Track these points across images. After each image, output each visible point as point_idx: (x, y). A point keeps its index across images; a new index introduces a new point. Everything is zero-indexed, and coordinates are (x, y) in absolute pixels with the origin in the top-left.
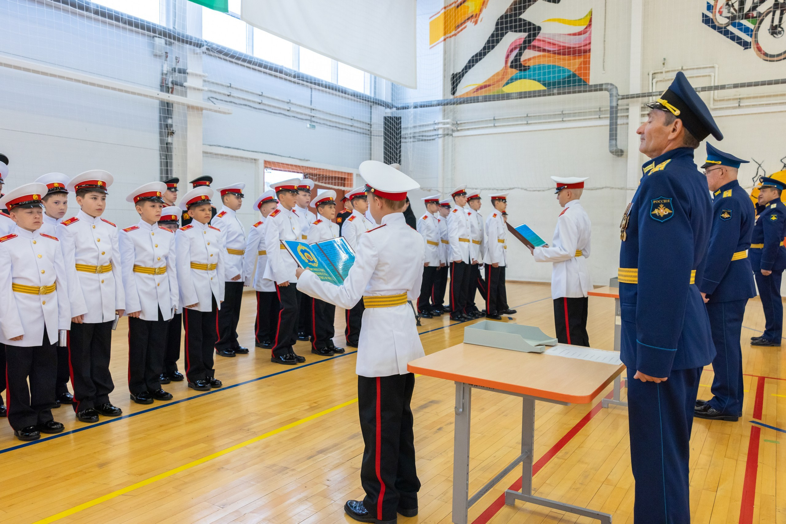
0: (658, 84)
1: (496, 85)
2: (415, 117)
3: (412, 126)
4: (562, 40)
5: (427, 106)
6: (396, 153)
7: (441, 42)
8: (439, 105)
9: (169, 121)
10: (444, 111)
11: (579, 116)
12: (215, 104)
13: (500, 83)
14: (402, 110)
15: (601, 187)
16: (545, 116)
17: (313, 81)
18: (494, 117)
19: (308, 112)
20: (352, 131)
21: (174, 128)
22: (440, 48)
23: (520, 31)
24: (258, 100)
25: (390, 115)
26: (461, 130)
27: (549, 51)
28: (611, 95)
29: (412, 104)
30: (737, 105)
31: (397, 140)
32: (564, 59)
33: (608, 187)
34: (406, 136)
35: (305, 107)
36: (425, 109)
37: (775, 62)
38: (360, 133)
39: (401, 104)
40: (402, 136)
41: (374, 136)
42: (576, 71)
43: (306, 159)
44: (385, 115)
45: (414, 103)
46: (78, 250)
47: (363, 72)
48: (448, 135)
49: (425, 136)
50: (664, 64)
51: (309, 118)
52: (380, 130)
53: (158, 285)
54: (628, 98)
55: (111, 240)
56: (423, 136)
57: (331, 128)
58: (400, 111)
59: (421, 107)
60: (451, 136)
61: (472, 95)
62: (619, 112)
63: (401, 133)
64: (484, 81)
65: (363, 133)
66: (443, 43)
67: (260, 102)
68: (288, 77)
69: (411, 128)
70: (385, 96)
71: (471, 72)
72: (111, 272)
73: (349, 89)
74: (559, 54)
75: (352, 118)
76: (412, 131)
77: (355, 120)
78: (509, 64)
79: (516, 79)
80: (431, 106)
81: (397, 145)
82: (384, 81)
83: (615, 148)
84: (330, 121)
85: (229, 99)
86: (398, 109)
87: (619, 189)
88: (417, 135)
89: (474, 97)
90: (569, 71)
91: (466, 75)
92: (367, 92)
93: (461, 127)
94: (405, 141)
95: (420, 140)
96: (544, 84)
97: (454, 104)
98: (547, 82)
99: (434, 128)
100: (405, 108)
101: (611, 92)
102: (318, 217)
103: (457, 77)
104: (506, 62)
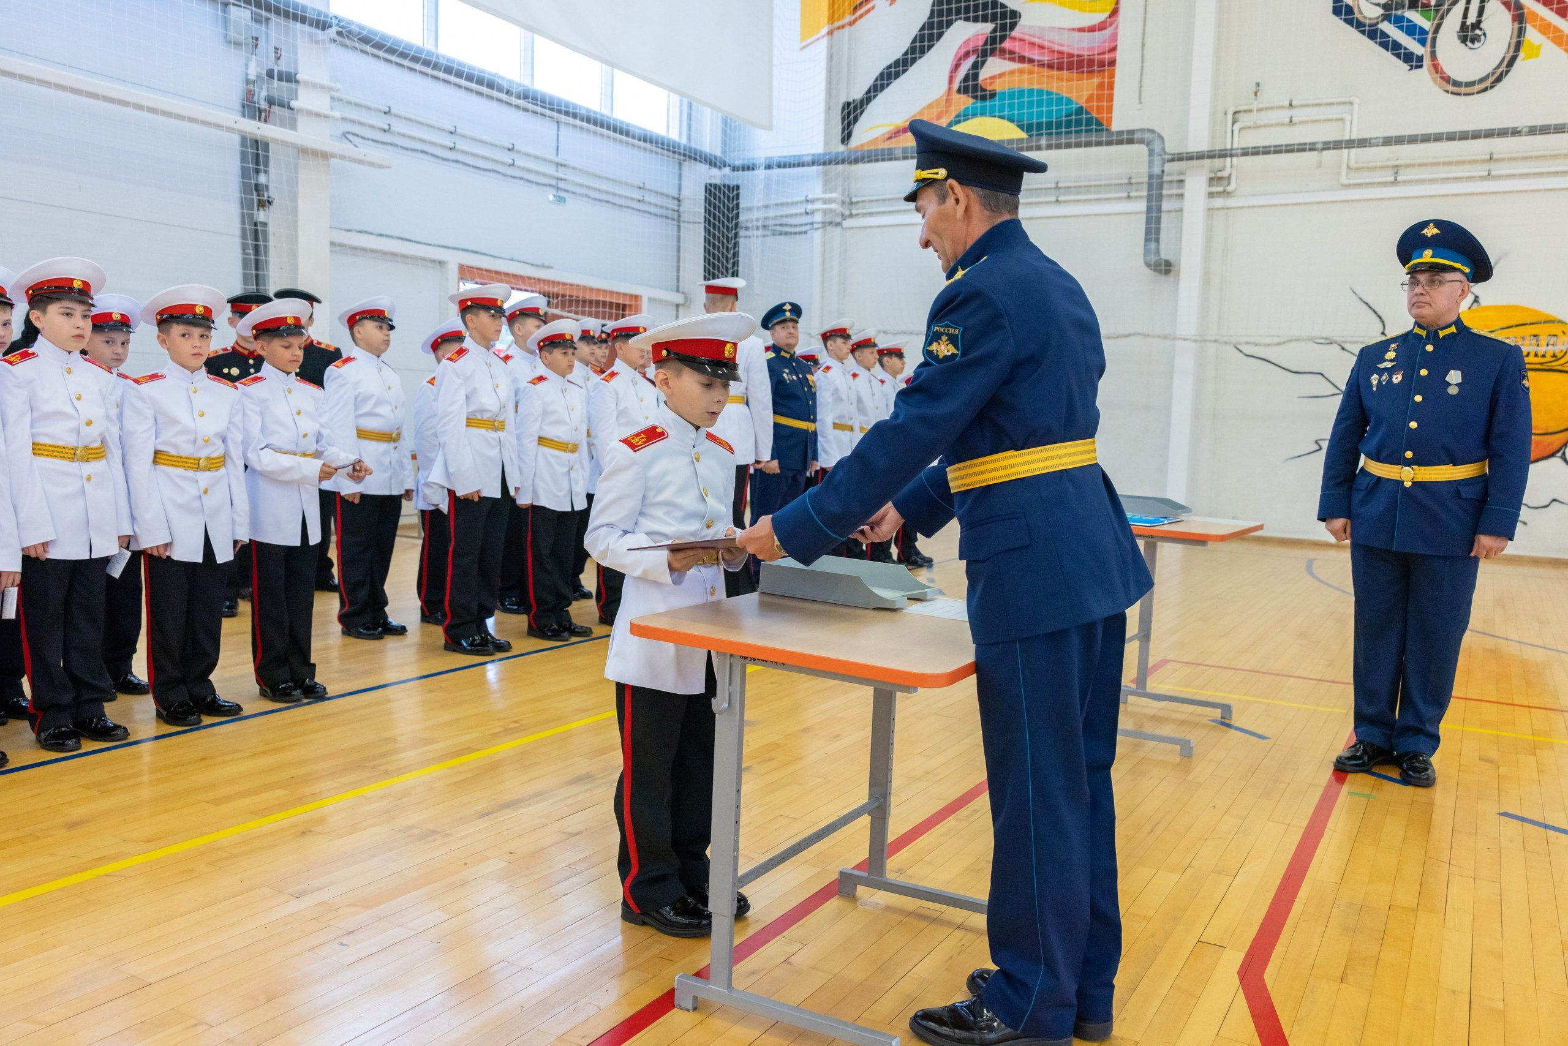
0: (1244, 132)
2: (767, 186)
3: (761, 204)
4: (1056, 38)
5: (790, 166)
6: (727, 257)
7: (823, 37)
8: (813, 163)
9: (262, 179)
10: (826, 174)
11: (1087, 193)
12: (355, 146)
14: (741, 172)
15: (1126, 333)
17: (563, 109)
19: (550, 170)
20: (638, 210)
21: (273, 193)
22: (821, 48)
23: (976, 20)
24: (448, 141)
25: (718, 182)
26: (857, 215)
27: (1031, 61)
28: (1151, 153)
29: (762, 160)
30: (1392, 179)
31: (728, 231)
32: (1060, 79)
33: (1139, 334)
34: (749, 225)
35: (544, 160)
36: (787, 170)
37: (1462, 97)
38: (656, 215)
39: (739, 159)
40: (740, 225)
41: (684, 222)
42: (1086, 102)
43: (546, 264)
44: (708, 181)
45: (766, 158)
46: (35, 414)
47: (665, 92)
48: (830, 223)
49: (787, 225)
51: (553, 182)
52: (697, 210)
53: (206, 492)
54: (1180, 159)
55: (104, 398)
56: (782, 225)
57: (597, 203)
58: (736, 173)
59: (779, 166)
60: (839, 229)
61: (880, 146)
62: (1165, 186)
63: (737, 219)
65: (667, 218)
66: (825, 39)
67: (452, 145)
68: (504, 97)
69: (758, 209)
70: (709, 142)
71: (882, 97)
72: (103, 462)
73: (635, 127)
74: (1050, 66)
75: (642, 185)
76: (761, 214)
77: (646, 189)
78: (956, 86)
79: (968, 116)
80: (798, 165)
81: (728, 241)
82: (708, 112)
83: (1153, 258)
84: (595, 189)
85: (385, 137)
86: (734, 169)
87: (1159, 337)
88: (771, 222)
89: (883, 150)
90: (1070, 103)
91: (872, 104)
92: (674, 133)
93: (858, 209)
94: (747, 233)
95: (778, 232)
96: (1021, 127)
97: (843, 162)
98: (1025, 122)
99: (806, 209)
100: (748, 169)
101: (1151, 147)
102: (542, 370)
103: (855, 108)
104: (951, 80)
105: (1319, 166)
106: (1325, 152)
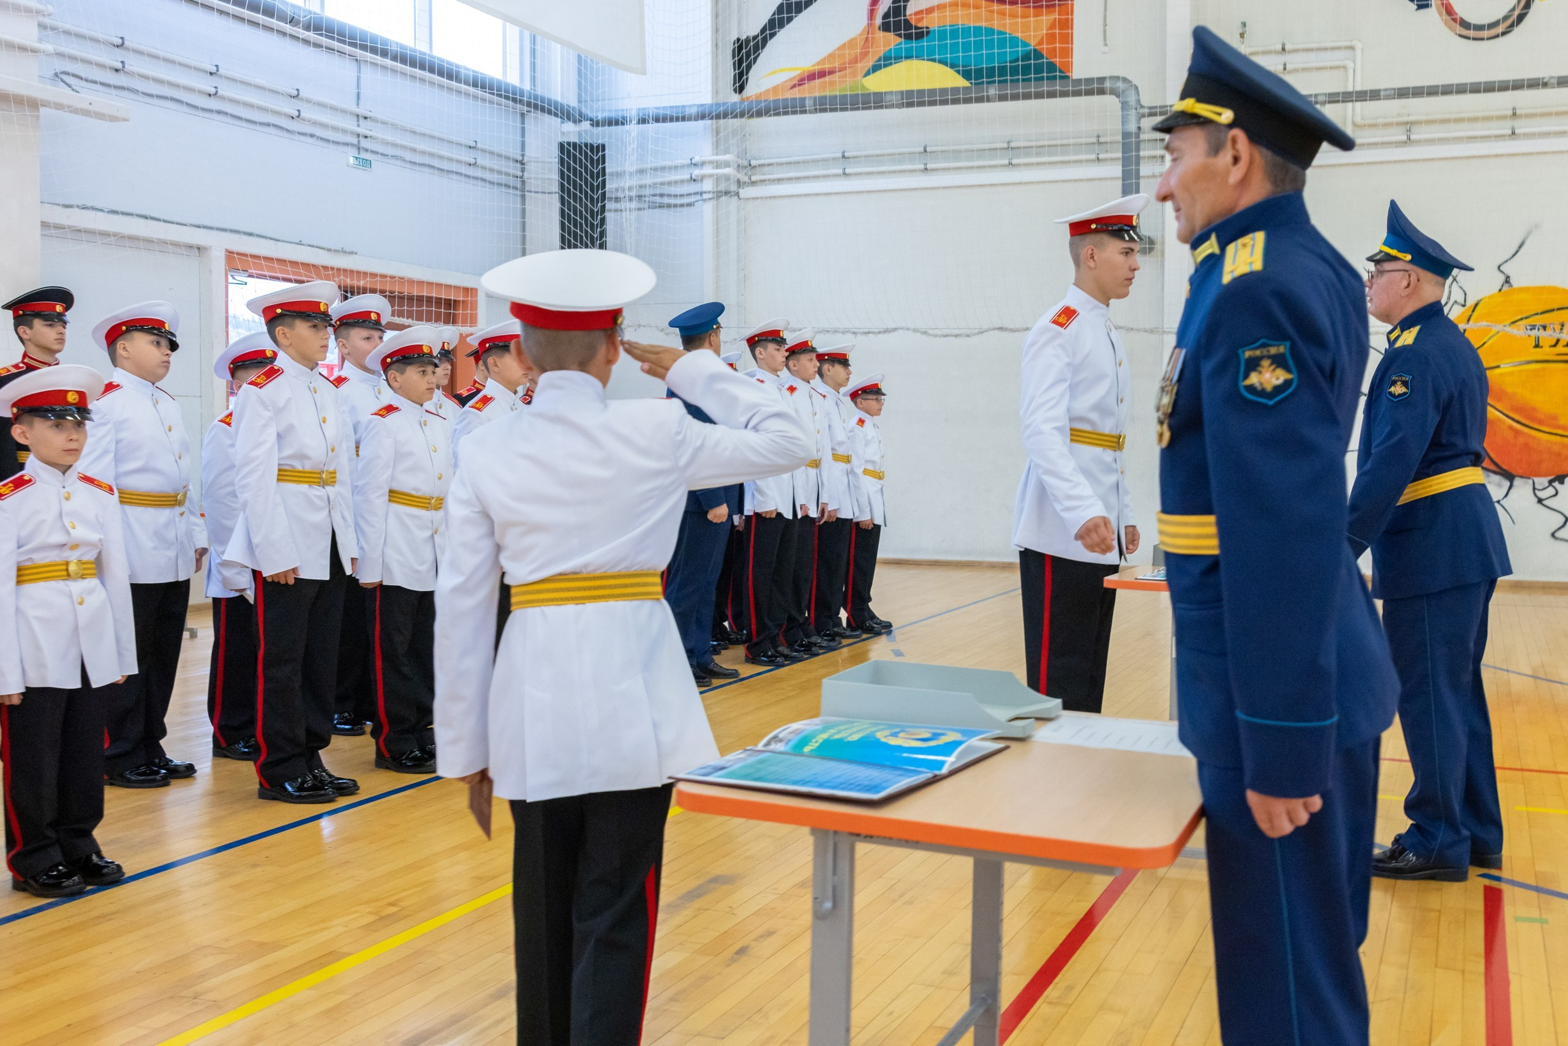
2: (641, 146)
3: (634, 168)
5: (671, 120)
8: (703, 117)
10: (718, 132)
13: (859, 66)
14: (605, 128)
24: (205, 85)
25: (576, 140)
26: (761, 181)
28: (1125, 106)
29: (634, 113)
30: (1404, 138)
31: (593, 204)
32: (1013, 15)
34: (620, 195)
35: (341, 111)
36: (668, 125)
38: (492, 183)
39: (604, 111)
40: (607, 195)
41: (531, 192)
42: (1041, 43)
44: (566, 140)
45: (639, 110)
48: (727, 193)
49: (669, 195)
50: (1242, 36)
52: (550, 175)
56: (663, 195)
58: (601, 129)
59: (657, 120)
60: (736, 198)
62: (1143, 146)
63: (604, 186)
64: (818, 60)
65: (507, 186)
67: (211, 90)
68: (287, 27)
69: (631, 174)
71: (782, 36)
73: (463, 68)
75: (473, 145)
76: (635, 182)
78: (878, 22)
79: (898, 59)
80: (683, 119)
81: (592, 216)
84: (410, 149)
86: (597, 123)
88: (647, 192)
90: (1025, 45)
91: (771, 44)
92: (513, 78)
93: (758, 175)
94: (618, 206)
95: (658, 205)
97: (742, 115)
99: (692, 175)
100: (617, 123)
101: (1124, 99)
102: (388, 397)
104: (871, 15)
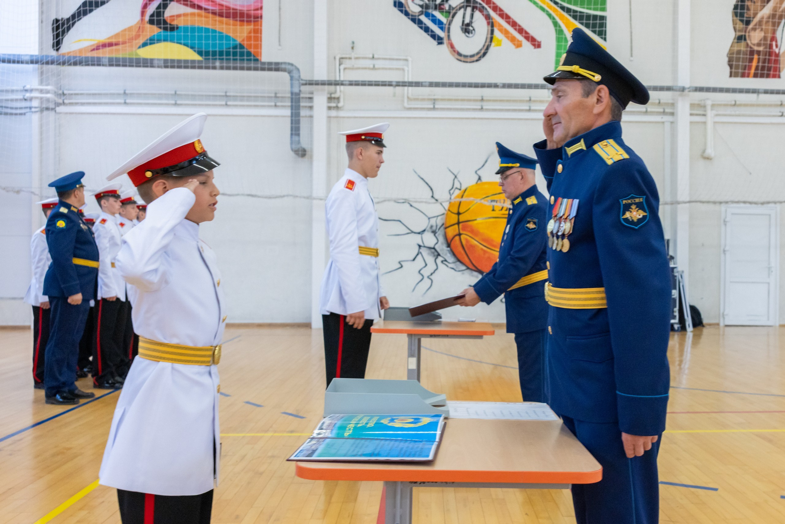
0: (347, 71)
1: (127, 45)
8: (33, 62)
10: (42, 72)
11: (248, 101)
13: (134, 42)
15: (282, 194)
16: (201, 97)
18: (125, 91)
26: (71, 103)
27: (206, 9)
28: (292, 78)
30: (432, 106)
33: (291, 195)
37: (465, 63)
42: (243, 40)
48: (47, 108)
50: (353, 48)
54: (311, 84)
60: (53, 112)
61: (90, 55)
62: (303, 100)
64: (108, 36)
71: (85, 20)
78: (147, 18)
79: (159, 41)
80: (18, 62)
83: (295, 147)
87: (304, 197)
89: (93, 57)
90: (234, 40)
91: (78, 23)
93: (69, 99)
96: (200, 53)
98: (204, 49)
99: (24, 96)
101: (292, 74)
103: (63, 24)
104: (143, 13)
105: (394, 95)
106: (397, 88)
